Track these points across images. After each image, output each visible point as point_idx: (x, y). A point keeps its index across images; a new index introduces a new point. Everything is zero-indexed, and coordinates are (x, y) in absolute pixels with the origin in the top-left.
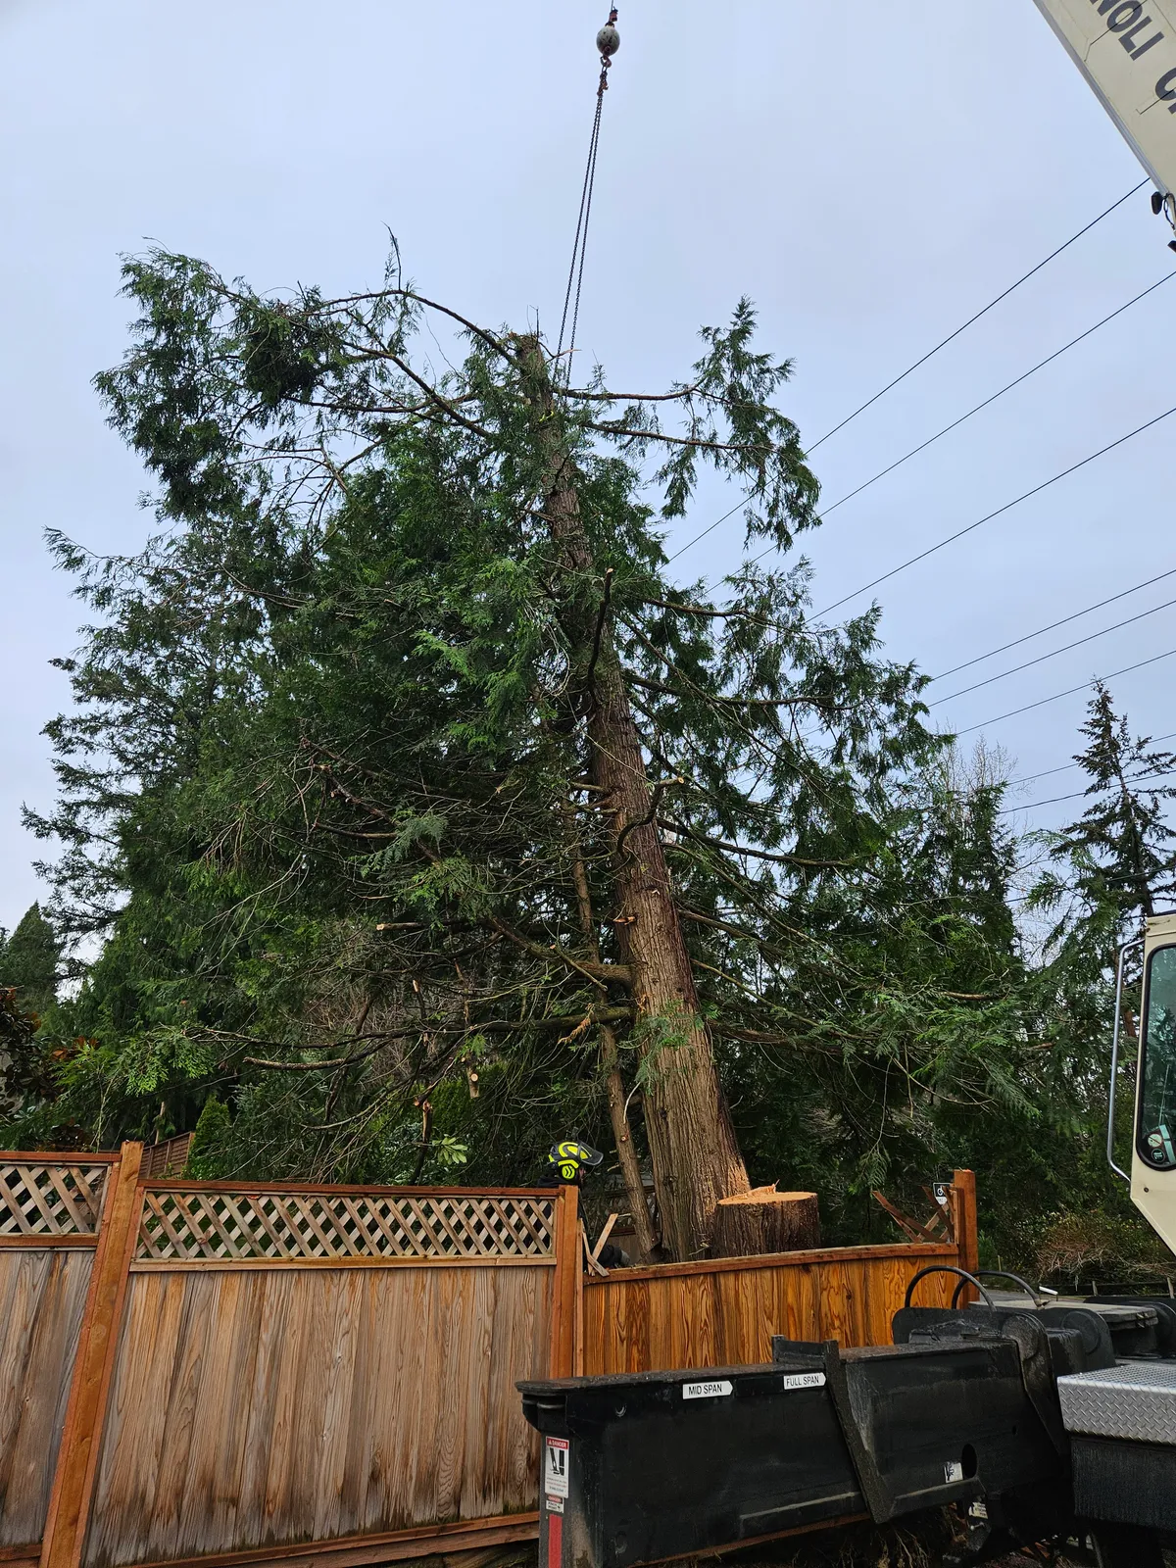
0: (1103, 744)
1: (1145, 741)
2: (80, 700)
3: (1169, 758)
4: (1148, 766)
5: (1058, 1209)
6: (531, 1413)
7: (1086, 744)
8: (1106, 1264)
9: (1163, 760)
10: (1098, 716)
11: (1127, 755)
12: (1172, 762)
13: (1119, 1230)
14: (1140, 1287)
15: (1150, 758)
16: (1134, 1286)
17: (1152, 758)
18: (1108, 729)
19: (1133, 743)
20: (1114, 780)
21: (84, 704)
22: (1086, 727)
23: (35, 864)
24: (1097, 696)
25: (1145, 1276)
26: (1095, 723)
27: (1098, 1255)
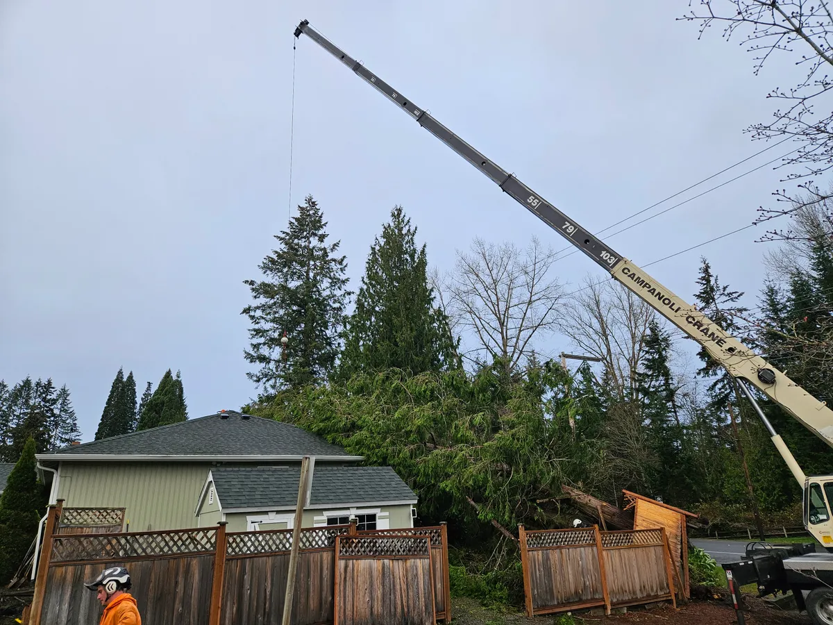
0: (706, 288)
1: (726, 287)
2: (255, 297)
3: (738, 294)
4: (728, 298)
5: (700, 502)
6: (723, 567)
7: (699, 289)
8: (722, 524)
9: (735, 295)
10: (704, 275)
11: (718, 293)
12: (739, 296)
13: (726, 510)
14: (736, 533)
15: (728, 294)
16: (733, 533)
17: (729, 294)
18: (709, 281)
19: (721, 288)
20: (712, 306)
21: (257, 299)
22: (699, 281)
23: (247, 374)
24: (703, 266)
25: (738, 528)
26: (703, 278)
27: (718, 520)
